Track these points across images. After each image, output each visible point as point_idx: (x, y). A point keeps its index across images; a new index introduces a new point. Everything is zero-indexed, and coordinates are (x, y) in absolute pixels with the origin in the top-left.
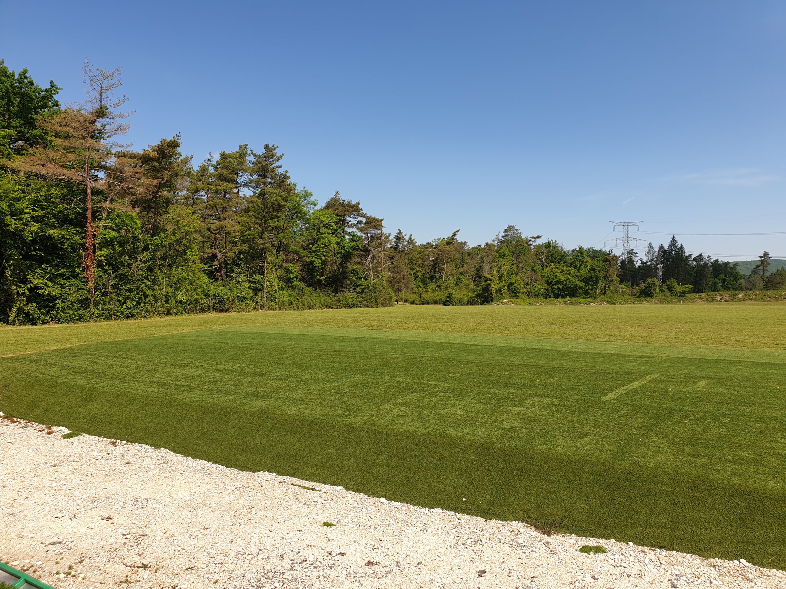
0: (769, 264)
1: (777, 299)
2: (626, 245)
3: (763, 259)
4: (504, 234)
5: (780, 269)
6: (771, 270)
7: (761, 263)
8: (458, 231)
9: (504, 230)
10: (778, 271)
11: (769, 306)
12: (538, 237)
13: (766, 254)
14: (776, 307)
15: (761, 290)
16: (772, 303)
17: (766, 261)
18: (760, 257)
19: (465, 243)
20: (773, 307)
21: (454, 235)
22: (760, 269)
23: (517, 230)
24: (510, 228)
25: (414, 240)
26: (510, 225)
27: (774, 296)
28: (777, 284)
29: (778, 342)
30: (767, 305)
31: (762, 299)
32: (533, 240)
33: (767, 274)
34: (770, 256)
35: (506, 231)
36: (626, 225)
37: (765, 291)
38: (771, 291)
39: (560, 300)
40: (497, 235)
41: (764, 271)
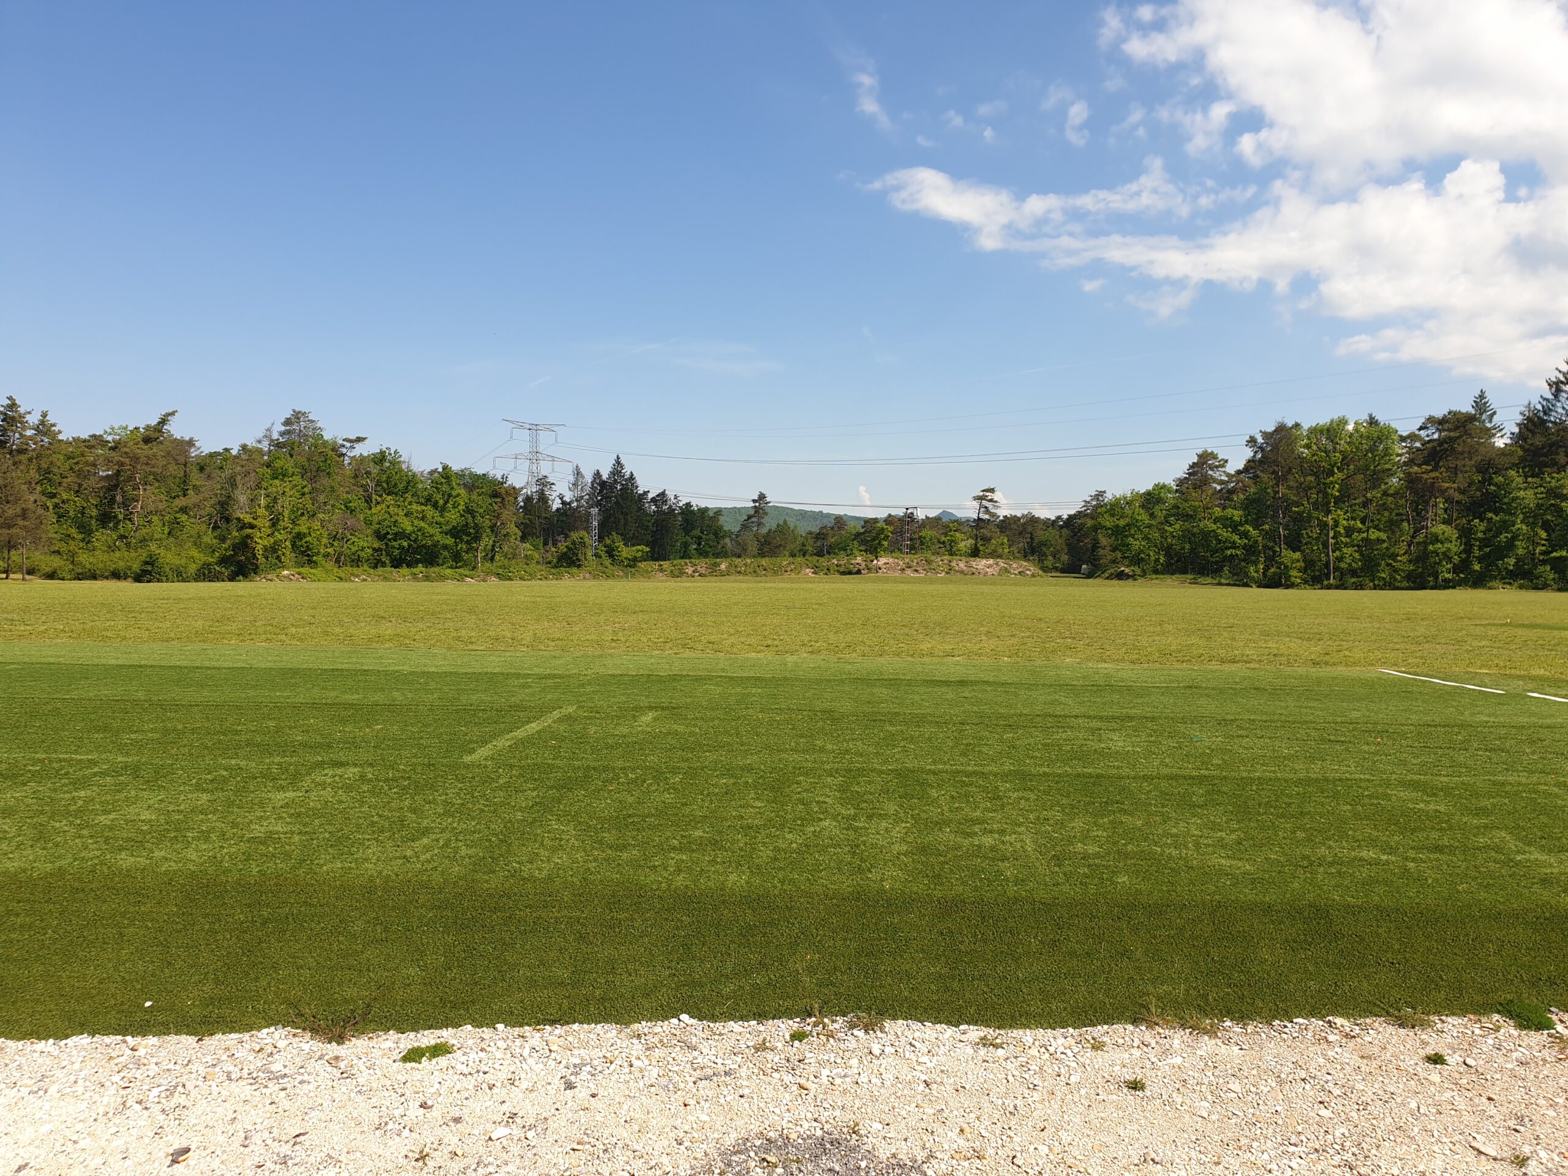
0: (766, 514)
1: (775, 573)
2: (535, 468)
3: (757, 504)
4: (283, 428)
5: (781, 522)
6: (770, 523)
7: (755, 512)
8: (173, 414)
9: (283, 420)
10: (778, 526)
11: (763, 584)
12: (359, 440)
13: (762, 497)
14: (773, 585)
15: (754, 557)
16: (768, 579)
17: (762, 509)
18: (754, 501)
19: (191, 443)
20: (768, 585)
21: (163, 421)
22: (752, 522)
23: (313, 421)
24: (297, 416)
25: (53, 425)
26: (297, 409)
27: (771, 567)
28: (777, 547)
29: (769, 642)
30: (760, 582)
31: (755, 572)
32: (348, 445)
33: (764, 531)
34: (768, 499)
35: (287, 422)
36: (534, 428)
37: (759, 560)
38: (767, 559)
39: (405, 570)
40: (268, 430)
41: (759, 524)
